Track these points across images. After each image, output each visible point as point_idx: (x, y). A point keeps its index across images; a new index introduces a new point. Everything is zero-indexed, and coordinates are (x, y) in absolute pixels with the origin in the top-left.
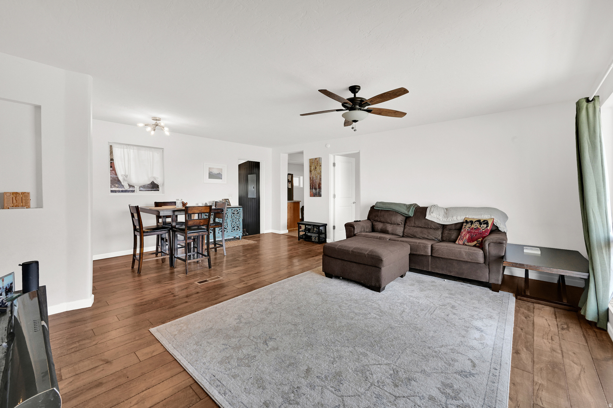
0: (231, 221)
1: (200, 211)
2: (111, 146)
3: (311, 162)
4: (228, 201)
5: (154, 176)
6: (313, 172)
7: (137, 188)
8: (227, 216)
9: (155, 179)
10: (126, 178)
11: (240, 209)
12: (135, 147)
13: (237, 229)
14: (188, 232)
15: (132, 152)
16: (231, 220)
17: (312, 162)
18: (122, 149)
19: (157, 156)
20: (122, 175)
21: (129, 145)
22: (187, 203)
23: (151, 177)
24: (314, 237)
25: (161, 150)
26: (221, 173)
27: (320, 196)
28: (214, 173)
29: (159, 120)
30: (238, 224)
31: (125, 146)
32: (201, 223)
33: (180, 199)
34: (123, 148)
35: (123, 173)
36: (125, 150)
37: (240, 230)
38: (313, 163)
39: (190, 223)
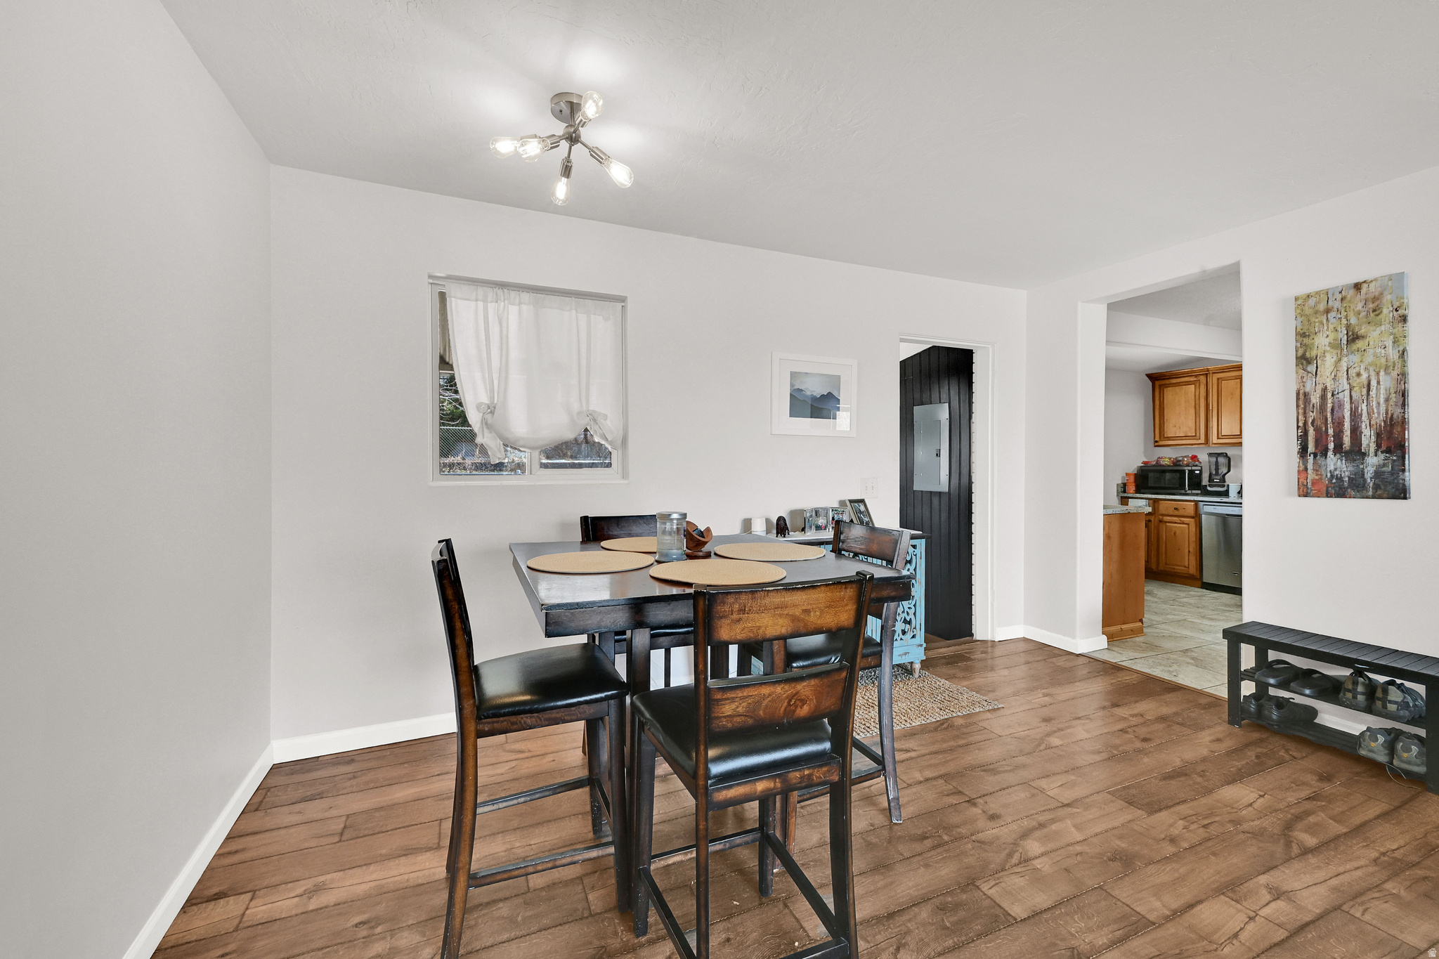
1: (794, 619)
2: (442, 296)
3: (1308, 311)
4: (862, 508)
5: (591, 408)
6: (1330, 360)
7: (530, 458)
9: (595, 420)
10: (489, 417)
11: (914, 547)
12: (526, 296)
13: (904, 632)
14: (716, 769)
15: (516, 313)
17: (1322, 307)
18: (481, 304)
19: (602, 325)
20: (478, 407)
21: (503, 285)
22: (708, 530)
23: (579, 413)
24: (1381, 739)
25: (619, 305)
26: (835, 394)
27: (1402, 493)
28: (809, 393)
30: (906, 609)
31: (491, 293)
32: (803, 702)
33: (675, 516)
34: (485, 301)
35: (485, 399)
36: (492, 307)
37: (914, 637)
38: (1328, 311)
39: (727, 709)
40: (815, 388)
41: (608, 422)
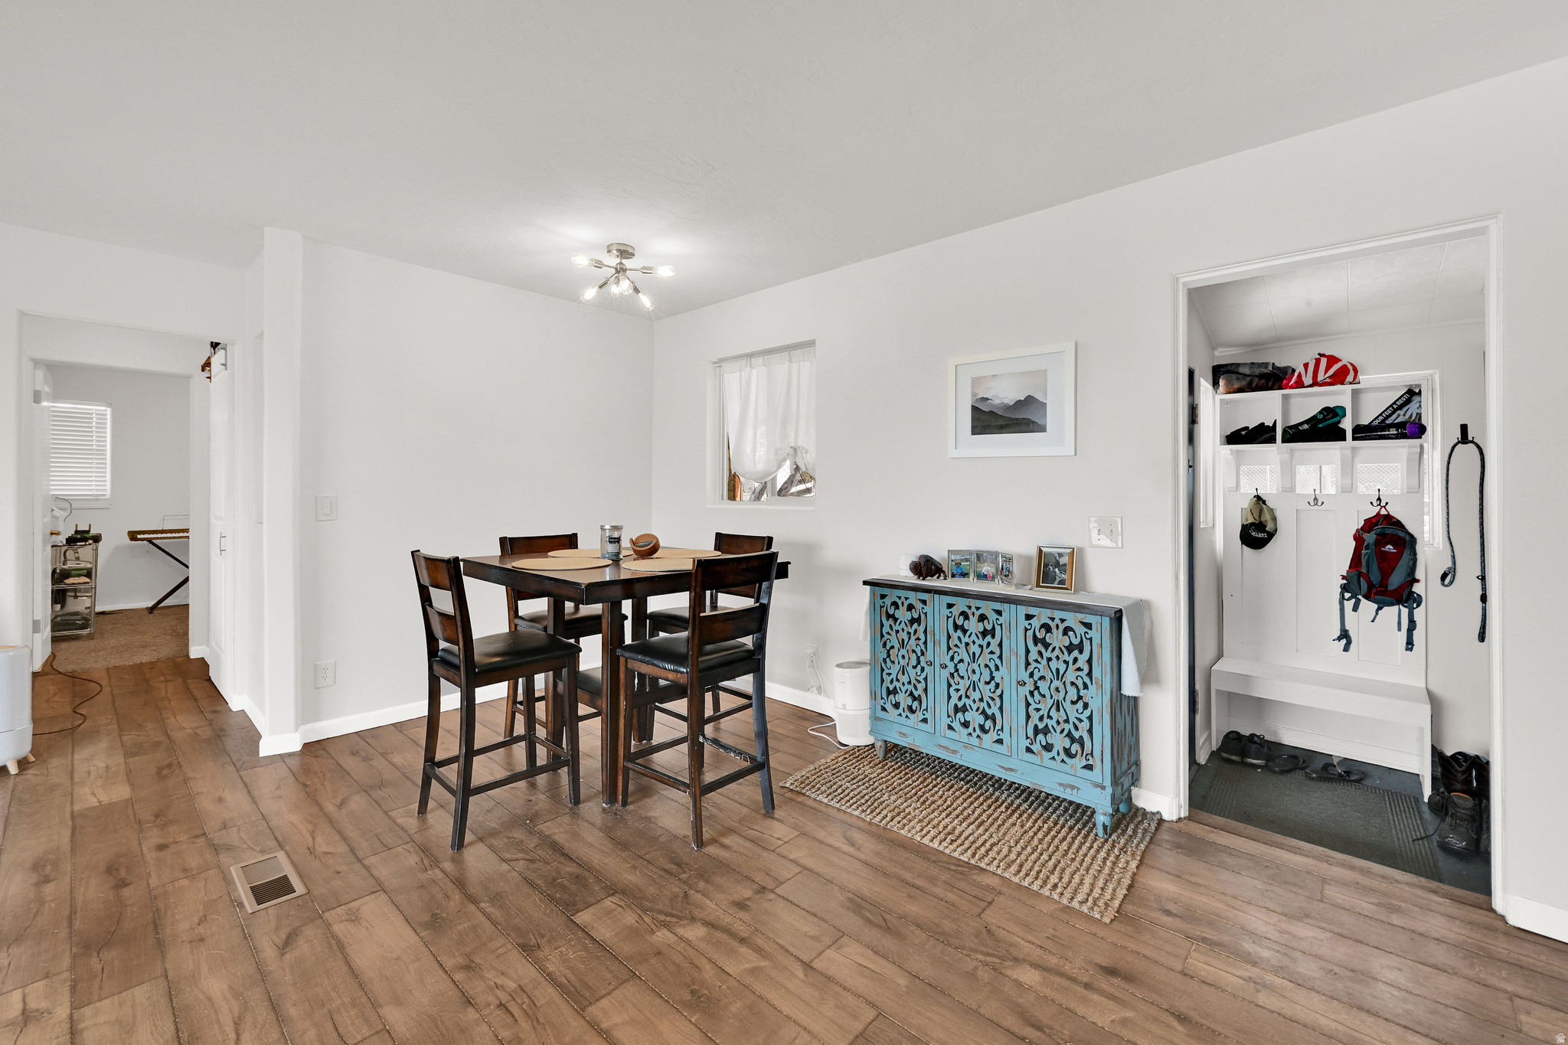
0: (1023, 683)
8: (1000, 645)
16: (1024, 675)
26: (1039, 396)
40: (1004, 393)
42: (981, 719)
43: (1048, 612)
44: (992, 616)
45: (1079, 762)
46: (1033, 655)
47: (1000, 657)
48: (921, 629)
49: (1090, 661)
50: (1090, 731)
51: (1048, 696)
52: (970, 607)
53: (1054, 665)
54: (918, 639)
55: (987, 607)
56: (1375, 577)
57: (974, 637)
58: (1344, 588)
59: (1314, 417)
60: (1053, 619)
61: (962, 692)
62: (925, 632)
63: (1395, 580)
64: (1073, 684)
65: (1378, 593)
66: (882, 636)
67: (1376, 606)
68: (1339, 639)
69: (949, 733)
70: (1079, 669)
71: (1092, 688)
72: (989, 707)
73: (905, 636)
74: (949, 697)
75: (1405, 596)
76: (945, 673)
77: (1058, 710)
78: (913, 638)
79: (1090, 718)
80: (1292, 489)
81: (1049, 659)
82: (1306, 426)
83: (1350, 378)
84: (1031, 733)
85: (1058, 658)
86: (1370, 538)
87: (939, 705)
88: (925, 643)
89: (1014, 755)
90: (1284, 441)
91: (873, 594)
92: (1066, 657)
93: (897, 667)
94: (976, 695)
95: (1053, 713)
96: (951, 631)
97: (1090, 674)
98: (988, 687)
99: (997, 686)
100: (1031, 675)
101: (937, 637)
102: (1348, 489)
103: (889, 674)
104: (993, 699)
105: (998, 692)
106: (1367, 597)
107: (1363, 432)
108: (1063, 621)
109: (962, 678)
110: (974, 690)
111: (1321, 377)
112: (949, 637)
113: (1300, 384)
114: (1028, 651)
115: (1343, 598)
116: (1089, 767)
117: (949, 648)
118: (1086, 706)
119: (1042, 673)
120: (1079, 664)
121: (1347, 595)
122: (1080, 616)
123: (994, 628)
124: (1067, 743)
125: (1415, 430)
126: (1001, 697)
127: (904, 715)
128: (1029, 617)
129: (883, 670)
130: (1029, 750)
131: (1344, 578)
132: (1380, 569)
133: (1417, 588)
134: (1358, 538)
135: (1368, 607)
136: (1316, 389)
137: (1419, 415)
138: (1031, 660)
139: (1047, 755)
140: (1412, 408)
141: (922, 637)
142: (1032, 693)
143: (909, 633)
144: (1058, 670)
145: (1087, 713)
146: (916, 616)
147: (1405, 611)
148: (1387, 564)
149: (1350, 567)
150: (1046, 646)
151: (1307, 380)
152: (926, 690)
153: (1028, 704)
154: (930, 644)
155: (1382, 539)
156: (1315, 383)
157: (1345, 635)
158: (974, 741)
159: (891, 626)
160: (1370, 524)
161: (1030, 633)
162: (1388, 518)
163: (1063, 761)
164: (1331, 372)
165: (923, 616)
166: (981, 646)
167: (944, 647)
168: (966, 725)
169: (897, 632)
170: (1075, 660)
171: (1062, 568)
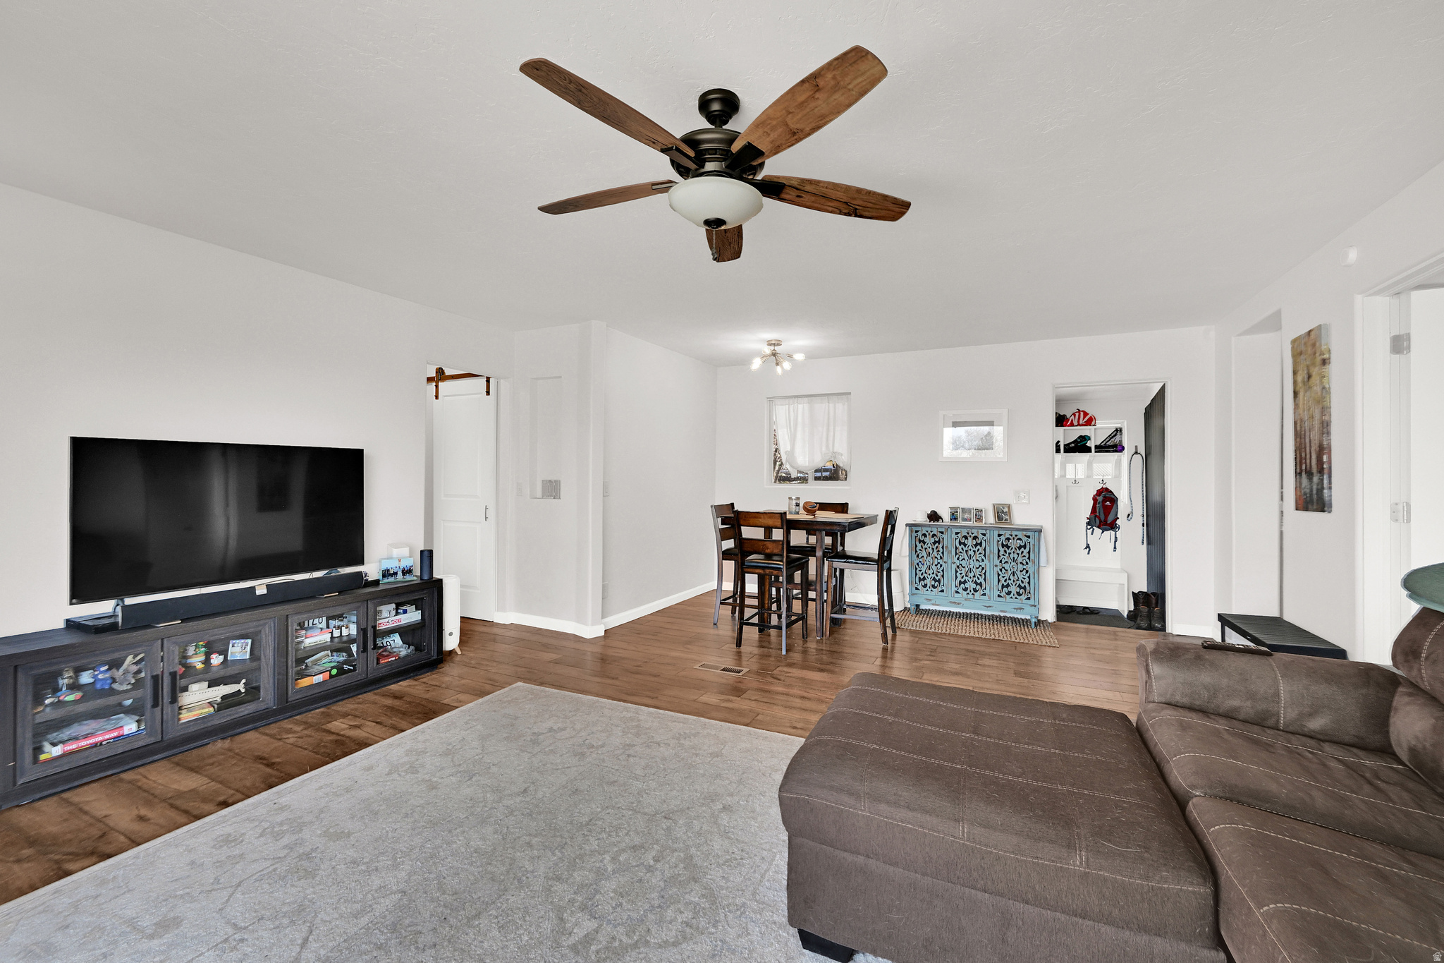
0: (996, 566)
7: (811, 477)
8: (985, 549)
12: (806, 400)
15: (802, 407)
16: (997, 562)
18: (786, 407)
19: (840, 408)
25: (848, 397)
29: (779, 345)
31: (791, 402)
34: (789, 405)
36: (792, 407)
41: (843, 457)
42: (974, 586)
43: (1009, 532)
44: (980, 537)
45: (1024, 597)
46: (1002, 552)
47: (985, 556)
48: (941, 546)
49: (1029, 552)
50: (1029, 583)
51: (1009, 570)
52: (968, 533)
53: (1012, 556)
54: (939, 551)
55: (978, 532)
56: (1102, 517)
57: (970, 547)
58: (1088, 524)
59: (1076, 440)
60: (1011, 535)
61: (964, 574)
62: (943, 548)
63: (1110, 519)
64: (1021, 563)
65: (1104, 525)
66: (916, 551)
67: (1101, 531)
68: (1086, 548)
69: (956, 595)
70: (1024, 556)
71: (1030, 564)
72: (979, 579)
73: (930, 550)
74: (956, 577)
75: (1113, 526)
76: (954, 566)
77: (1014, 575)
78: (935, 551)
79: (1029, 577)
80: (1065, 476)
81: (1010, 554)
82: (1073, 445)
83: (1093, 423)
84: (1000, 588)
85: (1014, 552)
86: (1100, 499)
87: (950, 581)
88: (943, 553)
89: (992, 599)
90: (1065, 452)
91: (911, 531)
92: (1018, 551)
93: (926, 566)
94: (972, 575)
95: (1012, 577)
96: (958, 545)
97: (1029, 558)
98: (978, 570)
99: (983, 569)
100: (1001, 562)
101: (950, 549)
102: (1089, 476)
103: (920, 571)
104: (980, 575)
105: (984, 571)
106: (1099, 527)
107: (1100, 448)
108: (1016, 536)
109: (964, 567)
110: (970, 572)
111: (1081, 422)
112: (956, 548)
113: (1072, 425)
114: (999, 551)
115: (1087, 529)
116: (1029, 599)
117: (956, 554)
118: (1027, 572)
119: (1006, 560)
120: (1024, 554)
121: (1089, 527)
122: (1025, 533)
123: (981, 542)
124: (1018, 590)
125: (1118, 448)
126: (985, 574)
127: (929, 590)
128: (999, 535)
129: (916, 569)
130: (999, 596)
131: (1088, 519)
132: (1104, 513)
133: (1118, 522)
134: (1095, 499)
135: (1098, 531)
136: (1079, 427)
137: (1121, 441)
138: (1000, 555)
139: (1008, 597)
140: (1118, 438)
141: (941, 550)
142: (1001, 570)
143: (933, 549)
144: (1014, 558)
145: (1028, 575)
146: (937, 540)
147: (1113, 533)
148: (1107, 510)
149: (1091, 513)
150: (1008, 547)
151: (1076, 423)
152: (943, 576)
153: (999, 575)
154: (945, 553)
155: (1105, 499)
156: (1079, 425)
157: (1088, 547)
158: (970, 596)
159: (922, 546)
160: (1099, 492)
161: (1000, 543)
162: (1107, 489)
163: (1016, 598)
164: (1086, 420)
165: (941, 540)
166: (974, 551)
167: (954, 553)
168: (965, 589)
169: (926, 549)
170: (1022, 552)
171: (1006, 514)
